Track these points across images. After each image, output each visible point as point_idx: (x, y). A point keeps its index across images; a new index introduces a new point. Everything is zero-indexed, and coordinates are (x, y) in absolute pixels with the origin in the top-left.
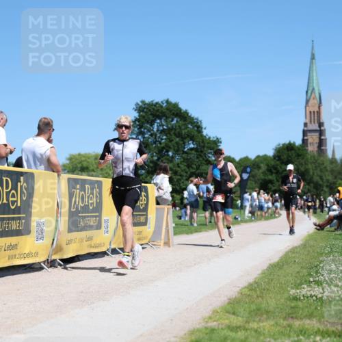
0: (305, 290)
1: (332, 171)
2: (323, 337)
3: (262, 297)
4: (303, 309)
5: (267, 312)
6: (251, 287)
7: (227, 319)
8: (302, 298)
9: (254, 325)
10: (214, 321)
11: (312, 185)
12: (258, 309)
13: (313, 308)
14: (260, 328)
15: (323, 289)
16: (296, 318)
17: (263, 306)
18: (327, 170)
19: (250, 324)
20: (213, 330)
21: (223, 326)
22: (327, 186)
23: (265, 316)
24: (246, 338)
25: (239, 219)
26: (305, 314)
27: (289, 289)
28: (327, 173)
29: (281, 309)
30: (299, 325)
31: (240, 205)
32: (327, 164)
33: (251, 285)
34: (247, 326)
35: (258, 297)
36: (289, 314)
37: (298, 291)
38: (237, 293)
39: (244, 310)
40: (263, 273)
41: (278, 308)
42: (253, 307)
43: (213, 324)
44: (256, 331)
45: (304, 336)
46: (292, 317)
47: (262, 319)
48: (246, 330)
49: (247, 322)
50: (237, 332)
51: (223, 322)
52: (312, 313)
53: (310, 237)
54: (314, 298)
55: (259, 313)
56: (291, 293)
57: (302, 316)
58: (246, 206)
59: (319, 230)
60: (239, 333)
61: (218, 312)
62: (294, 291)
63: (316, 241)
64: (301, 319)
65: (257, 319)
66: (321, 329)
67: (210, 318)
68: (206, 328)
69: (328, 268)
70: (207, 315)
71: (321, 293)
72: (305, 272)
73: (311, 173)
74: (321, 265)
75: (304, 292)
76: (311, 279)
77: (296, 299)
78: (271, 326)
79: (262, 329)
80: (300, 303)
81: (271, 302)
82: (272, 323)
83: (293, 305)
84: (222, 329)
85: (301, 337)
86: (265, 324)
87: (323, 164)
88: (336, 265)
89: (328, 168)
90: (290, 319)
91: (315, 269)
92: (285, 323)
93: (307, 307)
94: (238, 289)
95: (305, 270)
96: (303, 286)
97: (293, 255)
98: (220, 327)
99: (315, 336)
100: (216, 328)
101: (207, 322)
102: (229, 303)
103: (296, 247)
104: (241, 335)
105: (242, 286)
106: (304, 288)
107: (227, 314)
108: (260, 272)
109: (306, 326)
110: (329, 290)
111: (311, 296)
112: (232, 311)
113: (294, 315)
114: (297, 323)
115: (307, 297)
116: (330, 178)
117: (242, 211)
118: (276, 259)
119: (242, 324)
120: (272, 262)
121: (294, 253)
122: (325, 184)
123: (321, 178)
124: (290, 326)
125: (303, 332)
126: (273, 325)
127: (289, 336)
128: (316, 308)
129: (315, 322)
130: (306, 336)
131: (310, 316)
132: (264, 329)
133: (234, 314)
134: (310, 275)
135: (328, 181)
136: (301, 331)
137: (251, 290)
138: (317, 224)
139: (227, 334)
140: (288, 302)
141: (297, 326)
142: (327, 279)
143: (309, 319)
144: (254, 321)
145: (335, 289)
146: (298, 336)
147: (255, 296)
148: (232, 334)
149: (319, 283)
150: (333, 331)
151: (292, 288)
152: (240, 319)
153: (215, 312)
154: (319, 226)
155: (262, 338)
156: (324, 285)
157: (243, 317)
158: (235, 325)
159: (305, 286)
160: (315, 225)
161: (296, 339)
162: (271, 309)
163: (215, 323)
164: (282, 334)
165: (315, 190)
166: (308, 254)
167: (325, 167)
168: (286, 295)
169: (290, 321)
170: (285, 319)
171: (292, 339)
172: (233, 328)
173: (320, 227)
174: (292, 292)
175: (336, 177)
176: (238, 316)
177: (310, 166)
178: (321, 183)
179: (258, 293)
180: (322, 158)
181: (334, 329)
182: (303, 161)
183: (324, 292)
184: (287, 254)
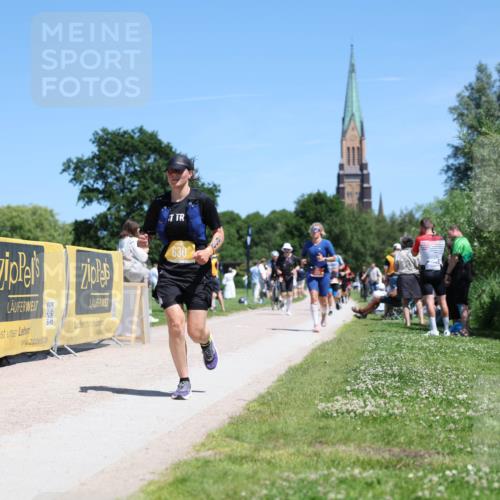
0: (340, 403)
1: (378, 234)
2: (364, 469)
3: (278, 414)
4: (335, 430)
5: (285, 435)
6: (263, 400)
7: (227, 446)
8: (335, 415)
9: (266, 454)
10: (209, 450)
11: (350, 253)
12: (273, 432)
13: (350, 428)
14: (274, 458)
15: (365, 402)
16: (327, 443)
17: (279, 427)
18: (371, 233)
19: (261, 453)
20: (207, 462)
21: (222, 456)
22: (371, 256)
23: (282, 441)
24: (255, 473)
25: (246, 303)
26: (339, 437)
27: (316, 402)
28: (371, 237)
29: (305, 431)
30: (331, 453)
31: (246, 282)
32: (371, 224)
33: (262, 397)
34: (256, 455)
35: (272, 414)
36: (317, 438)
37: (329, 405)
38: (241, 410)
39: (253, 433)
40: (280, 380)
41: (300, 429)
42: (265, 428)
43: (207, 454)
44: (269, 463)
45: (337, 468)
46: (320, 442)
47: (278, 444)
48: (254, 460)
49: (257, 450)
50: (242, 465)
51: (222, 450)
52: (349, 435)
53: (347, 328)
54: (352, 414)
55: (273, 436)
56: (319, 407)
57: (335, 441)
58: (255, 284)
59: (359, 318)
60: (245, 466)
61: (214, 437)
62: (323, 404)
63: (355, 333)
64: (333, 444)
65: (271, 446)
66: (361, 458)
67: (203, 445)
68: (197, 460)
69: (372, 371)
70: (199, 441)
71: (362, 407)
72: (339, 377)
73: (349, 237)
74: (362, 368)
75: (337, 406)
76: (348, 388)
77: (326, 416)
78: (291, 455)
79: (278, 460)
80: (332, 423)
81: (291, 420)
82: (292, 450)
83: (322, 424)
84: (220, 460)
85: (333, 470)
86: (281, 452)
87: (366, 223)
88: (383, 367)
89: (373, 230)
90: (318, 445)
91: (354, 374)
92: (311, 450)
93: (341, 427)
94: (243, 404)
95: (339, 376)
96: (336, 398)
97: (323, 354)
98: (218, 457)
99: (353, 468)
100: (212, 459)
101: (198, 451)
102: (230, 424)
103: (327, 343)
104: (247, 468)
105: (250, 398)
106: (337, 400)
107: (227, 439)
108: (275, 378)
109: (341, 455)
110: (374, 403)
111: (348, 412)
112: (234, 435)
113: (323, 440)
114: (327, 451)
115: (342, 414)
116: (376, 243)
117: (250, 291)
118: (298, 360)
119: (248, 453)
120: (293, 364)
121: (324, 350)
122: (368, 252)
123: (363, 244)
124: (317, 454)
125: (335, 462)
126: (294, 454)
127: (316, 469)
128: (355, 429)
129: (352, 448)
130: (340, 468)
131: (346, 440)
132: (281, 460)
133: (237, 438)
134: (346, 382)
135: (373, 248)
136: (333, 461)
137: (263, 404)
138: (358, 309)
139: (228, 467)
140: (315, 422)
141: (328, 454)
142: (370, 386)
143: (345, 444)
144: (266, 448)
145: (382, 402)
146: (328, 468)
147: (268, 413)
148: (235, 468)
149: (357, 393)
150: (378, 461)
151: (321, 401)
152: (246, 445)
153: (210, 436)
154: (360, 312)
155: (277, 472)
156: (366, 395)
157: (250, 443)
158: (239, 454)
159: (339, 398)
160: (354, 310)
161: (326, 472)
162: (291, 430)
163: (210, 452)
164: (307, 466)
165: (354, 262)
166: (343, 353)
167: (369, 229)
168: (312, 411)
169: (318, 448)
170: (310, 444)
171: (320, 472)
172: (237, 459)
173: (362, 314)
174: (321, 406)
175: (383, 243)
176: (243, 441)
177: (347, 227)
178: (363, 250)
179: (273, 408)
180: (364, 215)
181: (379, 457)
182: (337, 219)
183: (366, 406)
184: (314, 352)
